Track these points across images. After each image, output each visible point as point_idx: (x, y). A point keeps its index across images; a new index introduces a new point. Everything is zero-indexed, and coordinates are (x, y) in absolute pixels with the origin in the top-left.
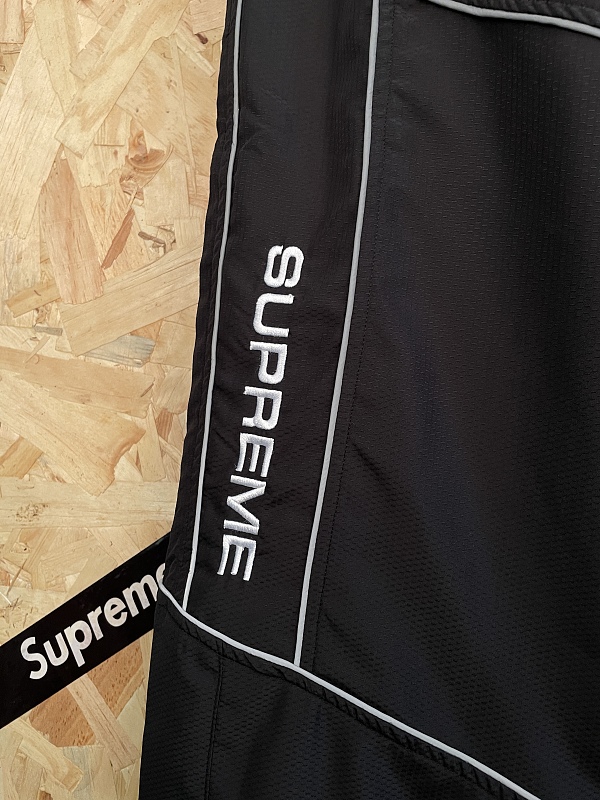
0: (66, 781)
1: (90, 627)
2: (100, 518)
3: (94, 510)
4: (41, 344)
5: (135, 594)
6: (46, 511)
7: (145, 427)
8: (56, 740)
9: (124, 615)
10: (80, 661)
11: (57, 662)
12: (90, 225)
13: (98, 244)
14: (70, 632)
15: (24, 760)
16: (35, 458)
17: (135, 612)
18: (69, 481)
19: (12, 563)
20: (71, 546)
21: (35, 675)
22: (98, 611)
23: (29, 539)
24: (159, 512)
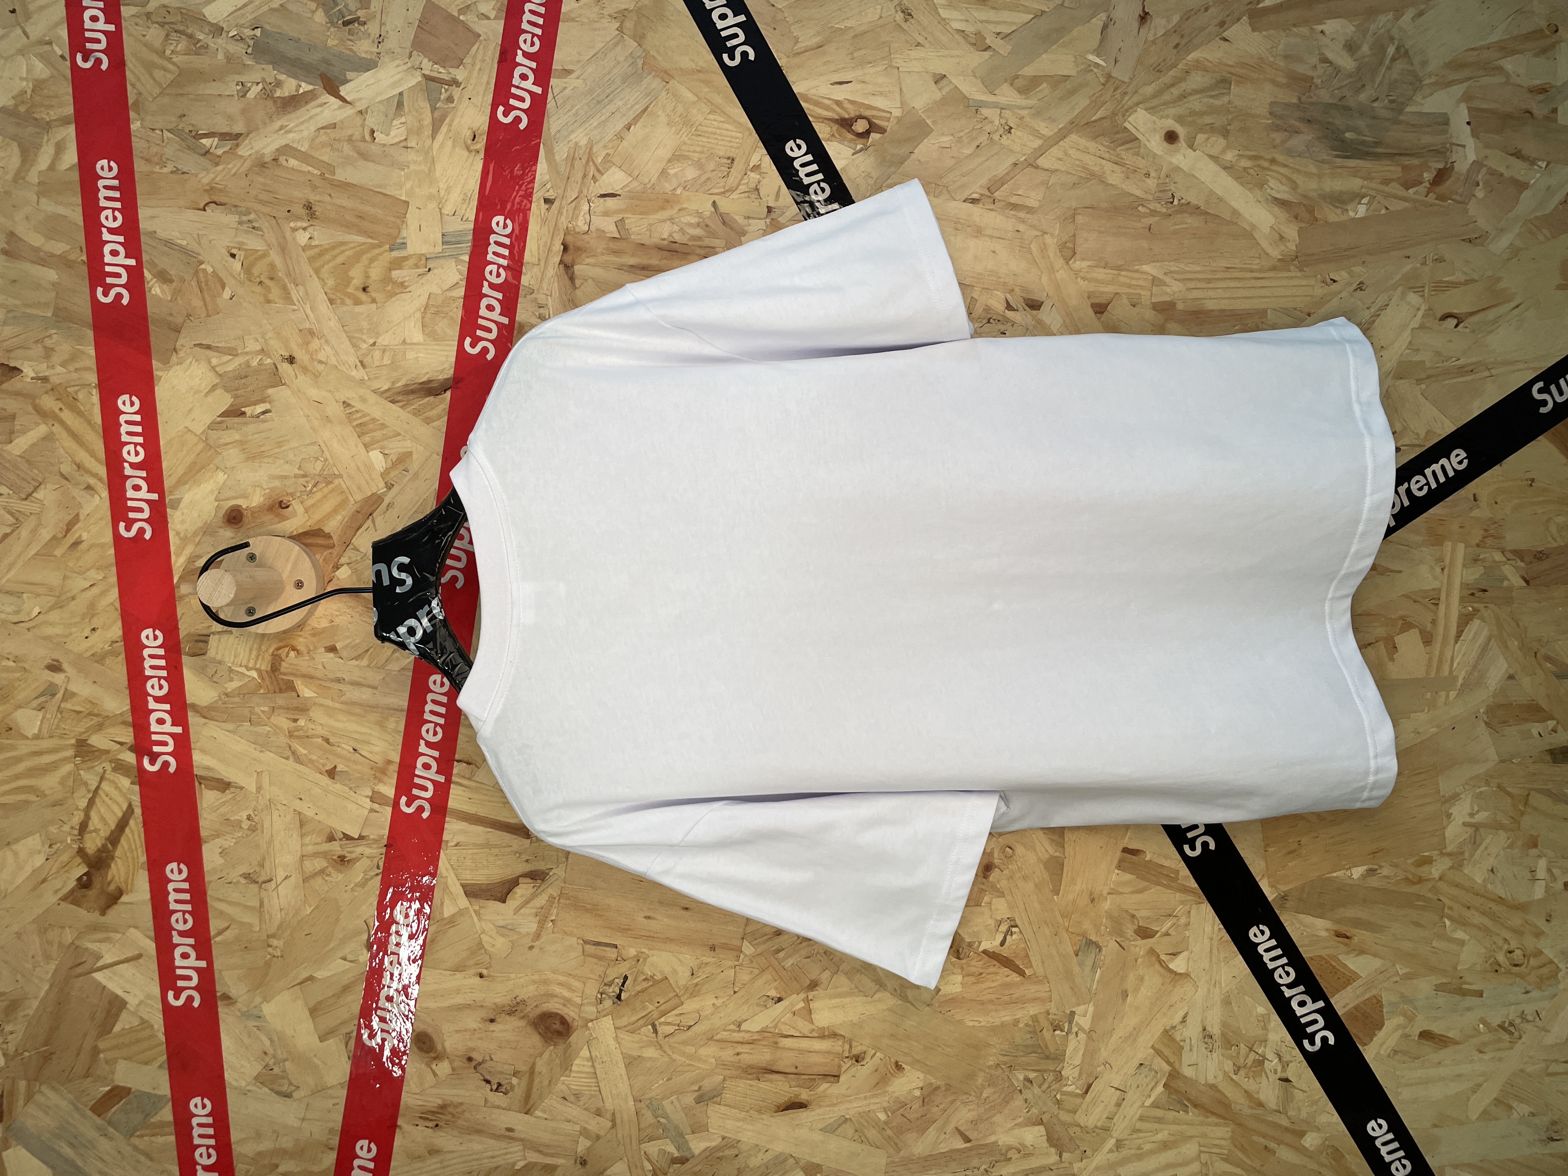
0: (1411, 1019)
1: (1295, 995)
2: (1215, 986)
3: (1209, 991)
4: (1081, 1028)
5: (1272, 960)
6: (1209, 1028)
7: (1148, 947)
8: (1380, 1026)
9: (1287, 968)
10: (1321, 1004)
11: (1321, 1023)
12: (993, 985)
13: (1008, 979)
14: (1299, 1011)
15: (1395, 1052)
16: (1168, 1034)
17: (1284, 960)
18: (1186, 1010)
19: (1247, 1057)
20: (1236, 1009)
21: (1332, 1041)
22: (1284, 988)
23: (1229, 1042)
24: (1211, 939)
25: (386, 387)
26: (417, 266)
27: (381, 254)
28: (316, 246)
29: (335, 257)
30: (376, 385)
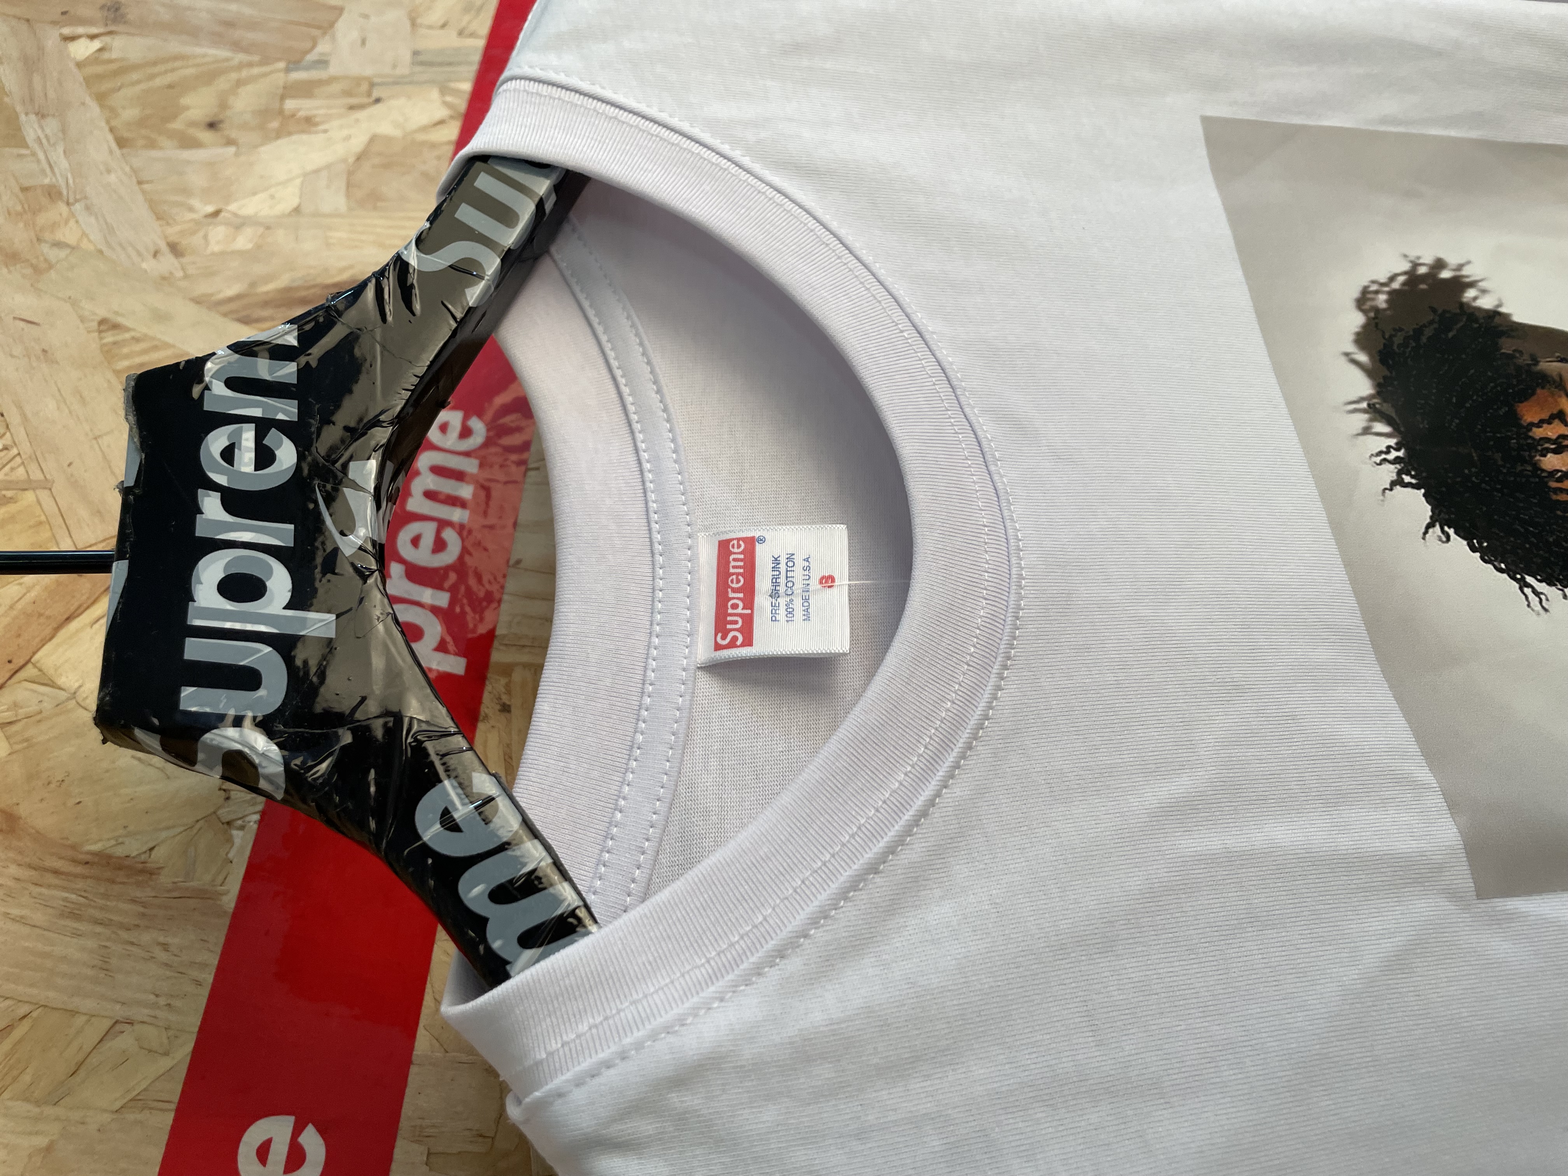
25: (230, 292)
26: (348, 93)
27: (264, 75)
28: (110, 61)
29: (152, 77)
30: (203, 288)
